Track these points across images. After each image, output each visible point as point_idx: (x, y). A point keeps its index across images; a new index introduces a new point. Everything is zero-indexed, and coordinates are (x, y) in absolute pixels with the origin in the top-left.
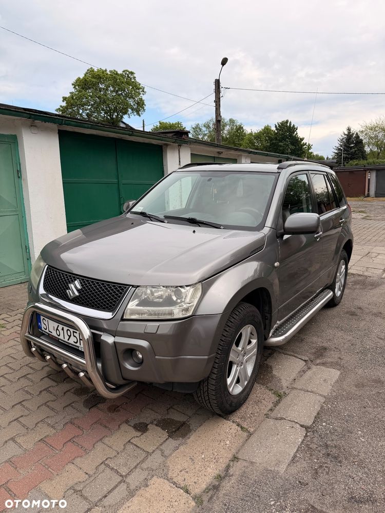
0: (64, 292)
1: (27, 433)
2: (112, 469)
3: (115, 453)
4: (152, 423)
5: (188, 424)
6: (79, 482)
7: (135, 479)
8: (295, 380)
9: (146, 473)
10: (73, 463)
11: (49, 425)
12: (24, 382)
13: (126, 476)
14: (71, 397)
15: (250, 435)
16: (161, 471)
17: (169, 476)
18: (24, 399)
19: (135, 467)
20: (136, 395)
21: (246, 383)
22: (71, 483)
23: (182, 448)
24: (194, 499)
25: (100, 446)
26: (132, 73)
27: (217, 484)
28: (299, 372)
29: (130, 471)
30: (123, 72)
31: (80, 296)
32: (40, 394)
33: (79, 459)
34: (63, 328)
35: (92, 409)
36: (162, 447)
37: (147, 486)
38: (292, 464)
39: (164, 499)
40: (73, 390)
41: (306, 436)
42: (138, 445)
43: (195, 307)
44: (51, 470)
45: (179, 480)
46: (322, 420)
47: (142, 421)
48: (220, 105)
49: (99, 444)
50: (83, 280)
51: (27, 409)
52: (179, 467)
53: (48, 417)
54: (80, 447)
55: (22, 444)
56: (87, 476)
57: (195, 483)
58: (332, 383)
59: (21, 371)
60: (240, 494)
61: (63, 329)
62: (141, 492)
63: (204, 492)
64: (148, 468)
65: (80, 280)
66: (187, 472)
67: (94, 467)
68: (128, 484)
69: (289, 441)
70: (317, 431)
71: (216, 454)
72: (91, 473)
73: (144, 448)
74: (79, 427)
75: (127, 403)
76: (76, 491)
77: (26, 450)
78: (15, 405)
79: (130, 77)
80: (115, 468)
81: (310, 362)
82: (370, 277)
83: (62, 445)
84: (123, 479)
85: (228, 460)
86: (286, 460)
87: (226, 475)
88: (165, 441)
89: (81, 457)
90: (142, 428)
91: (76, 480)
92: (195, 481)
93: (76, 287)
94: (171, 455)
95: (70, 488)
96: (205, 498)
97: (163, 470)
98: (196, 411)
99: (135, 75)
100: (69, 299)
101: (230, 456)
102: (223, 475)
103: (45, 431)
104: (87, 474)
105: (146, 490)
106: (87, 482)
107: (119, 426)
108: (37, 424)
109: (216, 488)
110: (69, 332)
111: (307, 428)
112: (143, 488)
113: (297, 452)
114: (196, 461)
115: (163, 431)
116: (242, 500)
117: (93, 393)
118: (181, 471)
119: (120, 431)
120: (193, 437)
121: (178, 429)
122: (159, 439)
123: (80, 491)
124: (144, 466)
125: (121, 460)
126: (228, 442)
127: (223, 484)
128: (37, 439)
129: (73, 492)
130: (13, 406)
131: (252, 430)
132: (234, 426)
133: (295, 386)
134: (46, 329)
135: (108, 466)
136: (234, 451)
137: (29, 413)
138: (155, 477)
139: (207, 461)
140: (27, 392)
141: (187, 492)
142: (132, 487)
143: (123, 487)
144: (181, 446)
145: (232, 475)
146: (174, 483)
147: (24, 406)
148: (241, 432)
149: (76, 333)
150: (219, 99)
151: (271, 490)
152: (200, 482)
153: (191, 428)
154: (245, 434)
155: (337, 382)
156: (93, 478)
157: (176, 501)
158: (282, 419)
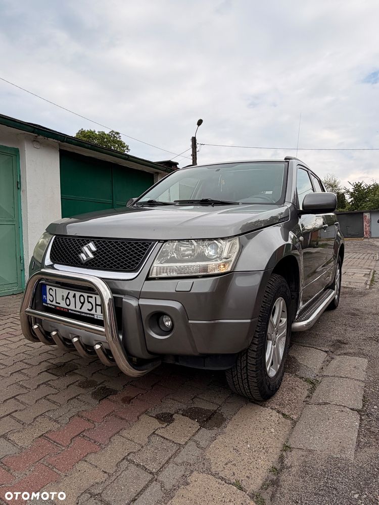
0: (75, 258)
1: (23, 428)
2: (138, 465)
3: (138, 447)
4: (177, 413)
5: (220, 412)
6: (97, 483)
7: (170, 476)
8: (322, 368)
9: (183, 468)
10: (86, 461)
11: (50, 419)
12: (18, 377)
13: (157, 473)
14: (75, 390)
15: (295, 423)
16: (202, 466)
17: (213, 471)
18: (18, 393)
19: (167, 462)
20: (152, 386)
21: (279, 366)
22: (86, 486)
23: (220, 438)
24: (252, 498)
25: (117, 440)
26: (118, 133)
27: (275, 478)
28: (324, 362)
29: (162, 467)
30: (110, 132)
31: (95, 258)
32: (37, 388)
33: (93, 455)
34: (75, 294)
35: (104, 401)
36: (196, 438)
37: (188, 484)
38: (359, 450)
39: (213, 499)
40: (77, 383)
41: (361, 420)
42: (165, 437)
43: (234, 263)
44: (57, 471)
45: (226, 473)
46: (371, 404)
47: (164, 411)
48: (196, 158)
49: (116, 437)
50: (98, 241)
51: (22, 403)
52: (223, 459)
53: (49, 410)
54: (93, 441)
55: (17, 441)
56: (106, 475)
57: (247, 477)
58: (364, 369)
59: (14, 366)
60: (311, 488)
61: (74, 296)
62: (181, 491)
63: (262, 488)
64: (183, 462)
65: (95, 243)
66: (235, 465)
67: (114, 464)
68: (162, 483)
69: (345, 425)
70: (371, 414)
71: (263, 443)
72: (111, 472)
73: (173, 440)
74: (89, 420)
75: (142, 394)
76: (92, 495)
77: (21, 448)
78: (7, 400)
79: (116, 137)
80: (141, 464)
81: (331, 353)
82: (355, 288)
83: (69, 440)
84: (154, 477)
85: (278, 450)
86: (351, 446)
87: (283, 468)
88: (197, 432)
89: (95, 453)
90: (166, 419)
91: (92, 482)
92: (247, 474)
93: (90, 250)
94: (208, 446)
95: (85, 492)
96: (266, 496)
97: (204, 464)
98: (226, 400)
99: (120, 135)
100: (82, 264)
101: (280, 445)
102: (278, 468)
103: (46, 425)
104: (105, 472)
105: (187, 489)
106: (107, 483)
107: (138, 418)
108: (35, 418)
109: (275, 483)
110: (82, 298)
111: (359, 411)
112: (183, 486)
113: (358, 436)
114: (242, 451)
115: (193, 421)
116: (316, 494)
117: (100, 386)
118: (226, 464)
119: (140, 422)
120: (230, 426)
121: (210, 418)
122: (190, 429)
123: (100, 494)
124: (178, 460)
125: (147, 454)
126: (273, 430)
127: (283, 477)
128: (35, 436)
129: (90, 496)
130: (5, 401)
131: (296, 417)
132: (274, 413)
133: (325, 374)
134: (52, 301)
135: (131, 462)
136: (282, 440)
137: (24, 407)
138: (195, 473)
139: (255, 451)
140: (22, 386)
141: (241, 488)
142: (168, 486)
143: (155, 487)
144: (219, 436)
145: (291, 467)
146: (222, 479)
147: (18, 401)
148: (283, 420)
149: (92, 297)
150: (196, 153)
151: (347, 480)
152: (253, 476)
153: (224, 416)
154: (289, 422)
155: (368, 368)
156: (114, 477)
157: (230, 501)
158: (325, 404)
